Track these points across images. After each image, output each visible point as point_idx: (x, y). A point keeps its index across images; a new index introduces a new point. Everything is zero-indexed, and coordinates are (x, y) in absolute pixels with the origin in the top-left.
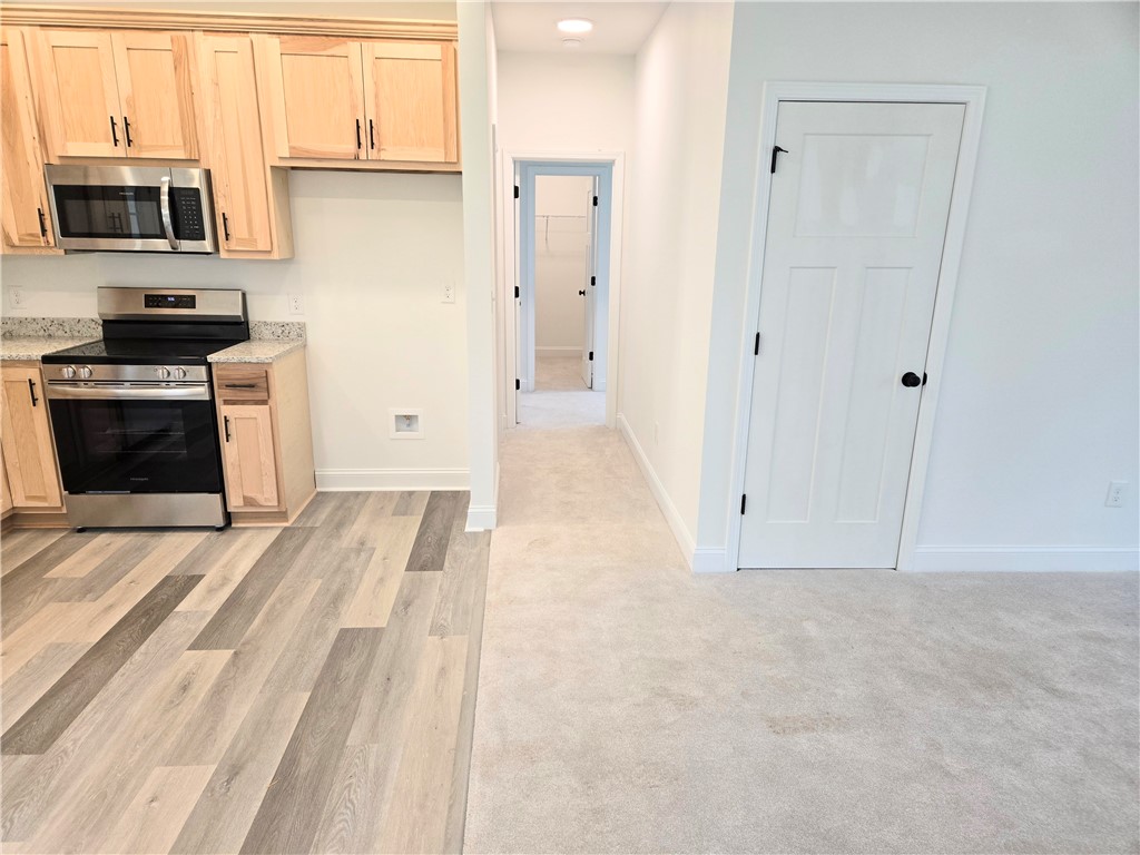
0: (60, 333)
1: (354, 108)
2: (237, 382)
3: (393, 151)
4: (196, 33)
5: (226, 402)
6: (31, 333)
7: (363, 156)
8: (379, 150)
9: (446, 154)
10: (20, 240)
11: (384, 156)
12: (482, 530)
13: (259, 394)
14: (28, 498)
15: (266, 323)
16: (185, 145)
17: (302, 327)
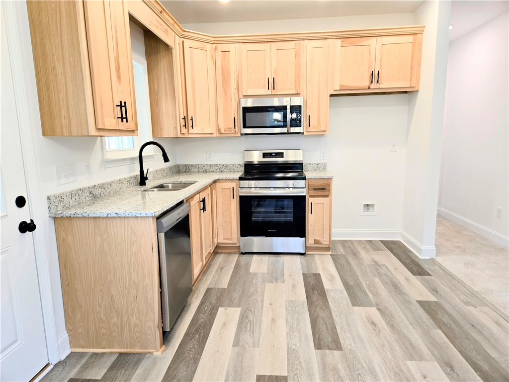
0: (226, 170)
1: (370, 66)
2: (317, 188)
3: (386, 84)
4: (305, 41)
5: (311, 196)
6: (215, 170)
7: (372, 87)
8: (380, 84)
9: (411, 83)
10: (224, 130)
11: (381, 86)
12: (429, 258)
13: (326, 193)
14: (224, 239)
15: (310, 164)
16: (296, 88)
17: (325, 165)
